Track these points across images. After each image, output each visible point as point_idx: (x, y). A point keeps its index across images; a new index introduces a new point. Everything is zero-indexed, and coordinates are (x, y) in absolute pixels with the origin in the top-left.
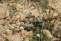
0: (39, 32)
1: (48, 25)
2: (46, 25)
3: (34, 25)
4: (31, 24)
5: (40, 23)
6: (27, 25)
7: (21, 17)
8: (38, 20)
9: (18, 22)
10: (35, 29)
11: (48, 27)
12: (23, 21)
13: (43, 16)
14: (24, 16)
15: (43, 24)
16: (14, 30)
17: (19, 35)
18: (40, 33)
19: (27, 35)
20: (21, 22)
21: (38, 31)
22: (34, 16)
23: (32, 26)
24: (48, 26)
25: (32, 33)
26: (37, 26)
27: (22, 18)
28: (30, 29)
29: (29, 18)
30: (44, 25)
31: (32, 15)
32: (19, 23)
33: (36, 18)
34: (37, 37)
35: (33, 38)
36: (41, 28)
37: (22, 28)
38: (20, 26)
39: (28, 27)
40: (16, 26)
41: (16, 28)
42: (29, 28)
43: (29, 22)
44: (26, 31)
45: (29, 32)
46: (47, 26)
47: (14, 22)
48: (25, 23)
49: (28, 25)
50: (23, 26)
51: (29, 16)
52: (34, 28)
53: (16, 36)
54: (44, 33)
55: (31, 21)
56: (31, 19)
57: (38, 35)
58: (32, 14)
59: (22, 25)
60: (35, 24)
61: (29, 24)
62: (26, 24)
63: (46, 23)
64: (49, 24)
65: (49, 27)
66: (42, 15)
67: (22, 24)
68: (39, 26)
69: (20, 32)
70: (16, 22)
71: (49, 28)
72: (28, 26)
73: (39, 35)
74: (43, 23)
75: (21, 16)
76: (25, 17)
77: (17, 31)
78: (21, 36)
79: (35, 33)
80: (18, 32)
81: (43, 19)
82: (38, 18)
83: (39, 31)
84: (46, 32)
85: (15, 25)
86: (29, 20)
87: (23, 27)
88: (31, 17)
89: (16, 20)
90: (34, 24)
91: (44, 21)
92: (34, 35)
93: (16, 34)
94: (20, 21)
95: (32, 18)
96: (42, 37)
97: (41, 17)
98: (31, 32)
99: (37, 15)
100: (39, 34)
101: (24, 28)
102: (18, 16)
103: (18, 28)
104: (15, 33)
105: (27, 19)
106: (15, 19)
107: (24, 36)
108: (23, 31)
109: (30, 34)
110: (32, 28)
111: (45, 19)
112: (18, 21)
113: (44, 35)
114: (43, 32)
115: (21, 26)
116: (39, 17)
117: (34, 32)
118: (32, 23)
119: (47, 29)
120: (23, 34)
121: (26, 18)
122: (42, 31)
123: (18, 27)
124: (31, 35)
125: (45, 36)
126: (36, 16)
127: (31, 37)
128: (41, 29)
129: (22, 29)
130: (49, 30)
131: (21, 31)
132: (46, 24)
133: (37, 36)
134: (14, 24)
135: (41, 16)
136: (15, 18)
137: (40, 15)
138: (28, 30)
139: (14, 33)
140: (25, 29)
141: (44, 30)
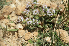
0: (50, 34)
1: (65, 21)
3: (41, 21)
4: (35, 19)
5: (51, 18)
6: (29, 21)
7: (19, 8)
8: (48, 13)
9: (12, 17)
10: (43, 29)
11: (65, 24)
12: (21, 14)
13: (57, 5)
14: (23, 6)
15: (57, 19)
16: (6, 30)
17: (14, 38)
19: (28, 39)
20: (18, 16)
21: (48, 31)
22: (41, 6)
23: (38, 23)
24: (65, 23)
25: (37, 36)
26: (46, 23)
27: (21, 10)
28: (35, 29)
29: (33, 10)
30: (58, 21)
31: (38, 4)
32: (15, 18)
33: (45, 9)
36: (52, 27)
37: (20, 26)
38: (16, 24)
39: (30, 25)
40: (8, 23)
41: (9, 26)
42: (32, 27)
43: (32, 16)
44: (27, 31)
45: (31, 34)
46: (63, 22)
47: (6, 16)
48: (25, 18)
49: (31, 22)
50: (21, 23)
51: (32, 5)
52: (41, 26)
53: (10, 41)
55: (35, 15)
56: (36, 12)
57: (48, 39)
58: (37, 2)
59: (19, 21)
61: (32, 20)
62: (26, 20)
63: (63, 18)
64: (67, 20)
65: (67, 26)
67: (21, 19)
68: (50, 23)
69: (16, 33)
70: (10, 16)
71: (67, 27)
72: (31, 23)
73: (50, 38)
74: (56, 17)
75: (18, 6)
76: (26, 8)
77: (11, 32)
78: (18, 40)
79: (42, 36)
80: (13, 33)
81: (57, 10)
82: (49, 10)
84: (62, 34)
85: (7, 20)
86: (32, 12)
87: (22, 25)
88: (37, 8)
89: (10, 13)
90: (40, 19)
91: (58, 14)
92: (41, 38)
93: (9, 36)
94: (16, 15)
95: (37, 10)
96: (54, 42)
97: (54, 8)
98: (36, 33)
99: (47, 3)
100: (49, 37)
101: (24, 26)
102: (13, 6)
103: (14, 27)
104: (8, 34)
105: (28, 11)
106: (8, 11)
107: (23, 40)
108: (22, 32)
109: (33, 36)
110: (37, 26)
111: (61, 10)
112: (13, 14)
113: (57, 40)
114: (56, 34)
115: (18, 23)
116: (49, 7)
117: (41, 34)
118: (38, 18)
119: (64, 29)
120: (21, 36)
121: (28, 9)
123: (13, 24)
124: (36, 38)
126: (45, 6)
127: (36, 42)
128: (54, 29)
129: (20, 29)
130: (67, 30)
131: (17, 32)
132: (62, 19)
133: (45, 41)
134: (5, 19)
135: (54, 6)
136: (7, 9)
137: (52, 3)
138: (30, 31)
139: (7, 35)
140: (25, 29)
141: (57, 31)
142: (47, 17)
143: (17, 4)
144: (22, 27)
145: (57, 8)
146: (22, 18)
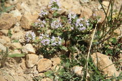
0: (81, 61)
1: (107, 39)
2: (100, 39)
3: (66, 40)
5: (82, 34)
6: (44, 39)
7: (27, 17)
8: (77, 26)
9: (16, 32)
10: (69, 52)
11: (106, 45)
12: (31, 27)
13: (91, 12)
14: (35, 13)
15: (93, 36)
16: (7, 55)
17: (20, 68)
18: (83, 63)
19: (44, 70)
20: (26, 30)
21: (77, 57)
23: (60, 43)
24: (106, 42)
26: (73, 43)
27: (30, 20)
28: (54, 52)
30: (95, 39)
32: (20, 35)
33: (72, 19)
34: (75, 76)
35: (62, 78)
36: (85, 49)
37: (30, 48)
38: (22, 44)
39: (47, 46)
40: (10, 43)
41: (12, 48)
42: (50, 49)
43: (49, 31)
44: (42, 57)
45: (49, 61)
46: (103, 42)
48: (38, 35)
49: (48, 40)
50: (32, 43)
51: (50, 12)
52: (65, 48)
54: (96, 62)
55: (56, 30)
57: (78, 70)
58: (58, 7)
59: (28, 40)
60: (69, 36)
61: (51, 37)
62: (41, 37)
63: (102, 33)
64: (110, 37)
65: (109, 47)
66: (88, 11)
67: (31, 36)
68: (81, 43)
69: (23, 60)
70: (12, 30)
71: (109, 50)
72: (48, 43)
73: (81, 68)
74: (91, 33)
75: (26, 13)
76: (39, 17)
77: (15, 58)
78: (27, 73)
80: (19, 60)
81: (93, 21)
82: (78, 20)
83: (80, 57)
84: (102, 60)
85: (7, 39)
86: (50, 24)
87: (34, 47)
89: (11, 25)
92: (65, 68)
93: (11, 66)
94: (23, 28)
95: (59, 20)
96: (88, 75)
97: (87, 17)
98: (57, 60)
99: (74, 9)
100: (80, 66)
101: (36, 48)
102: (17, 14)
103: (18, 49)
104: (9, 62)
105: (44, 22)
106: (8, 22)
107: (36, 71)
109: (52, 66)
110: (58, 48)
111: (99, 21)
112: (17, 28)
113: (94, 71)
114: (91, 60)
115: (26, 43)
116: (79, 16)
117: (65, 61)
118: (60, 34)
119: (104, 53)
120: (32, 66)
122: (88, 59)
123: (18, 45)
124: (57, 68)
125: (97, 71)
126: (72, 14)
127: (58, 75)
129: (30, 53)
130: (109, 55)
131: (25, 58)
132: (101, 36)
133: (73, 72)
134: (4, 37)
135: (87, 14)
136: (7, 18)
137: (83, 9)
138: (47, 56)
139: (7, 63)
140: (38, 53)
141: (93, 56)
142: (75, 33)
143: (23, 10)
144: (33, 50)
145: (92, 17)
146: (33, 34)
